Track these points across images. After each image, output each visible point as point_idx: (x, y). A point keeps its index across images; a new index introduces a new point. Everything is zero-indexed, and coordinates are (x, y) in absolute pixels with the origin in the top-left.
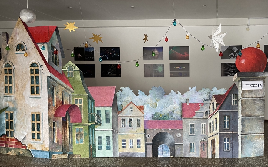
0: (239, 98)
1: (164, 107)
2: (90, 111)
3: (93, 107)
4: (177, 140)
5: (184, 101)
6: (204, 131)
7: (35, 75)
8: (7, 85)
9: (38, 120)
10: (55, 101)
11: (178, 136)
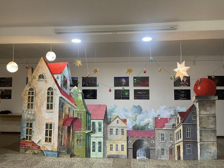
0: (197, 115)
1: (142, 120)
2: (87, 122)
3: (90, 119)
4: (152, 145)
5: (156, 116)
6: (171, 139)
7: (50, 96)
8: (29, 103)
9: (51, 128)
10: (64, 114)
11: (152, 143)
